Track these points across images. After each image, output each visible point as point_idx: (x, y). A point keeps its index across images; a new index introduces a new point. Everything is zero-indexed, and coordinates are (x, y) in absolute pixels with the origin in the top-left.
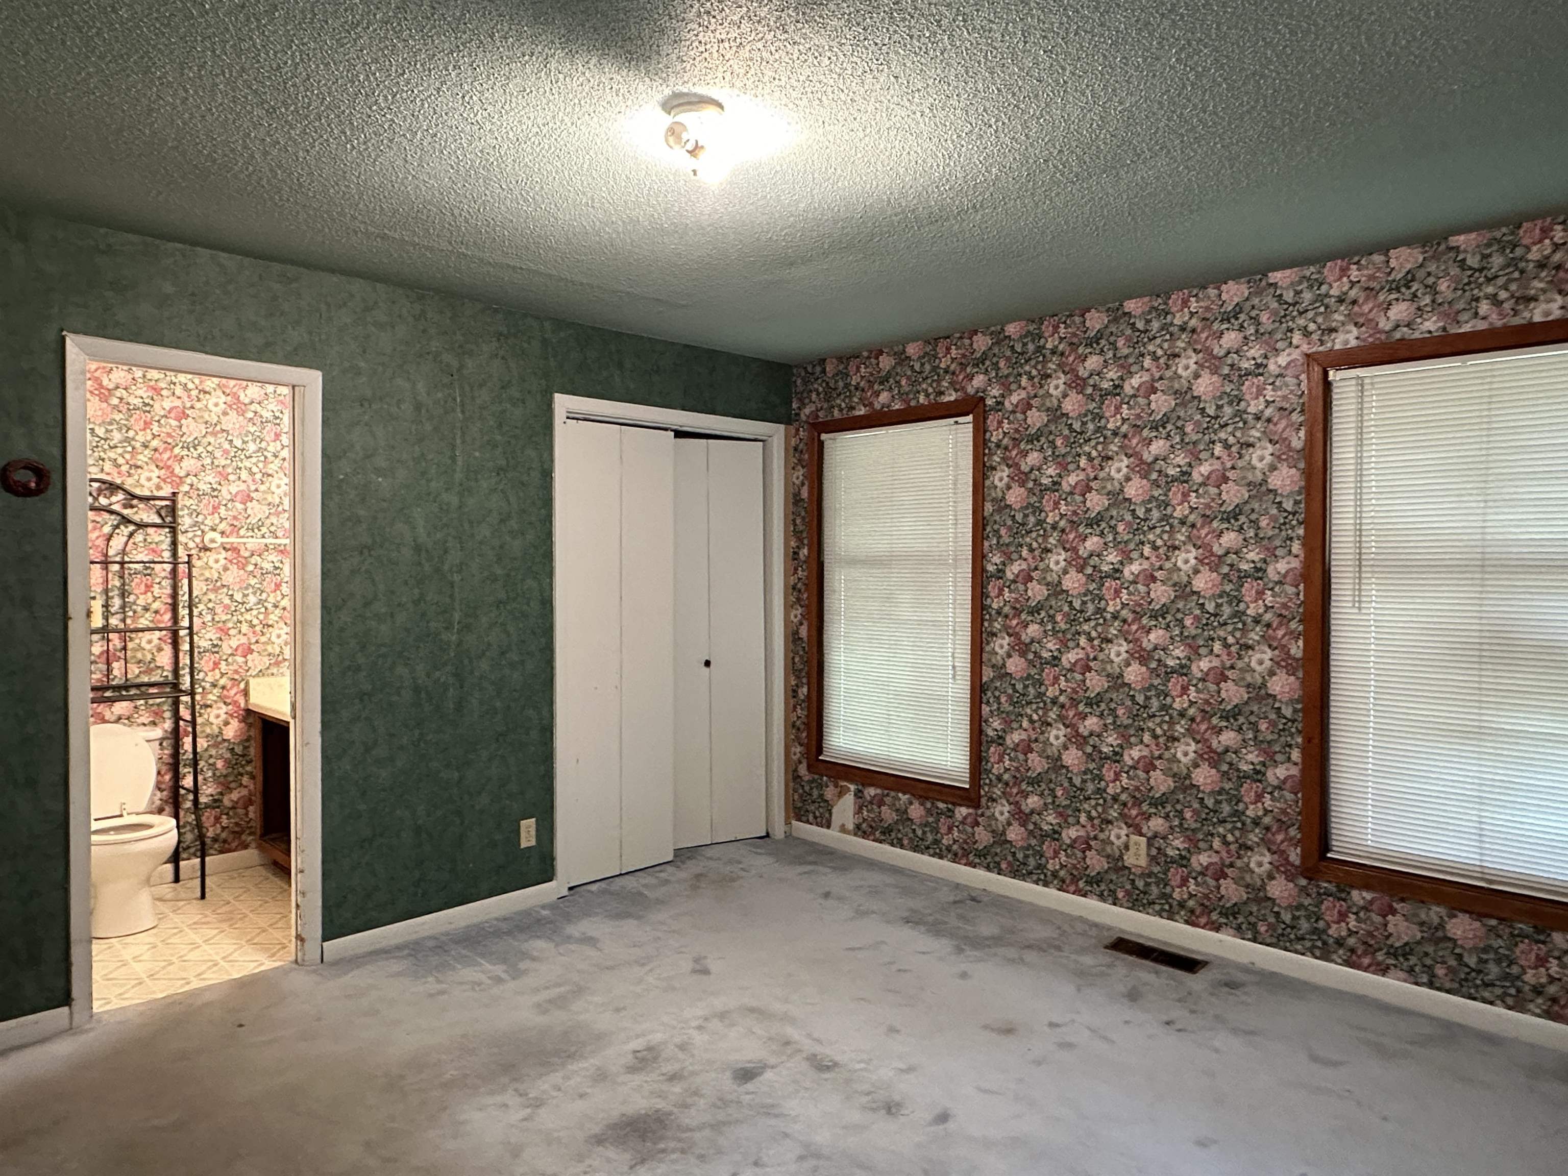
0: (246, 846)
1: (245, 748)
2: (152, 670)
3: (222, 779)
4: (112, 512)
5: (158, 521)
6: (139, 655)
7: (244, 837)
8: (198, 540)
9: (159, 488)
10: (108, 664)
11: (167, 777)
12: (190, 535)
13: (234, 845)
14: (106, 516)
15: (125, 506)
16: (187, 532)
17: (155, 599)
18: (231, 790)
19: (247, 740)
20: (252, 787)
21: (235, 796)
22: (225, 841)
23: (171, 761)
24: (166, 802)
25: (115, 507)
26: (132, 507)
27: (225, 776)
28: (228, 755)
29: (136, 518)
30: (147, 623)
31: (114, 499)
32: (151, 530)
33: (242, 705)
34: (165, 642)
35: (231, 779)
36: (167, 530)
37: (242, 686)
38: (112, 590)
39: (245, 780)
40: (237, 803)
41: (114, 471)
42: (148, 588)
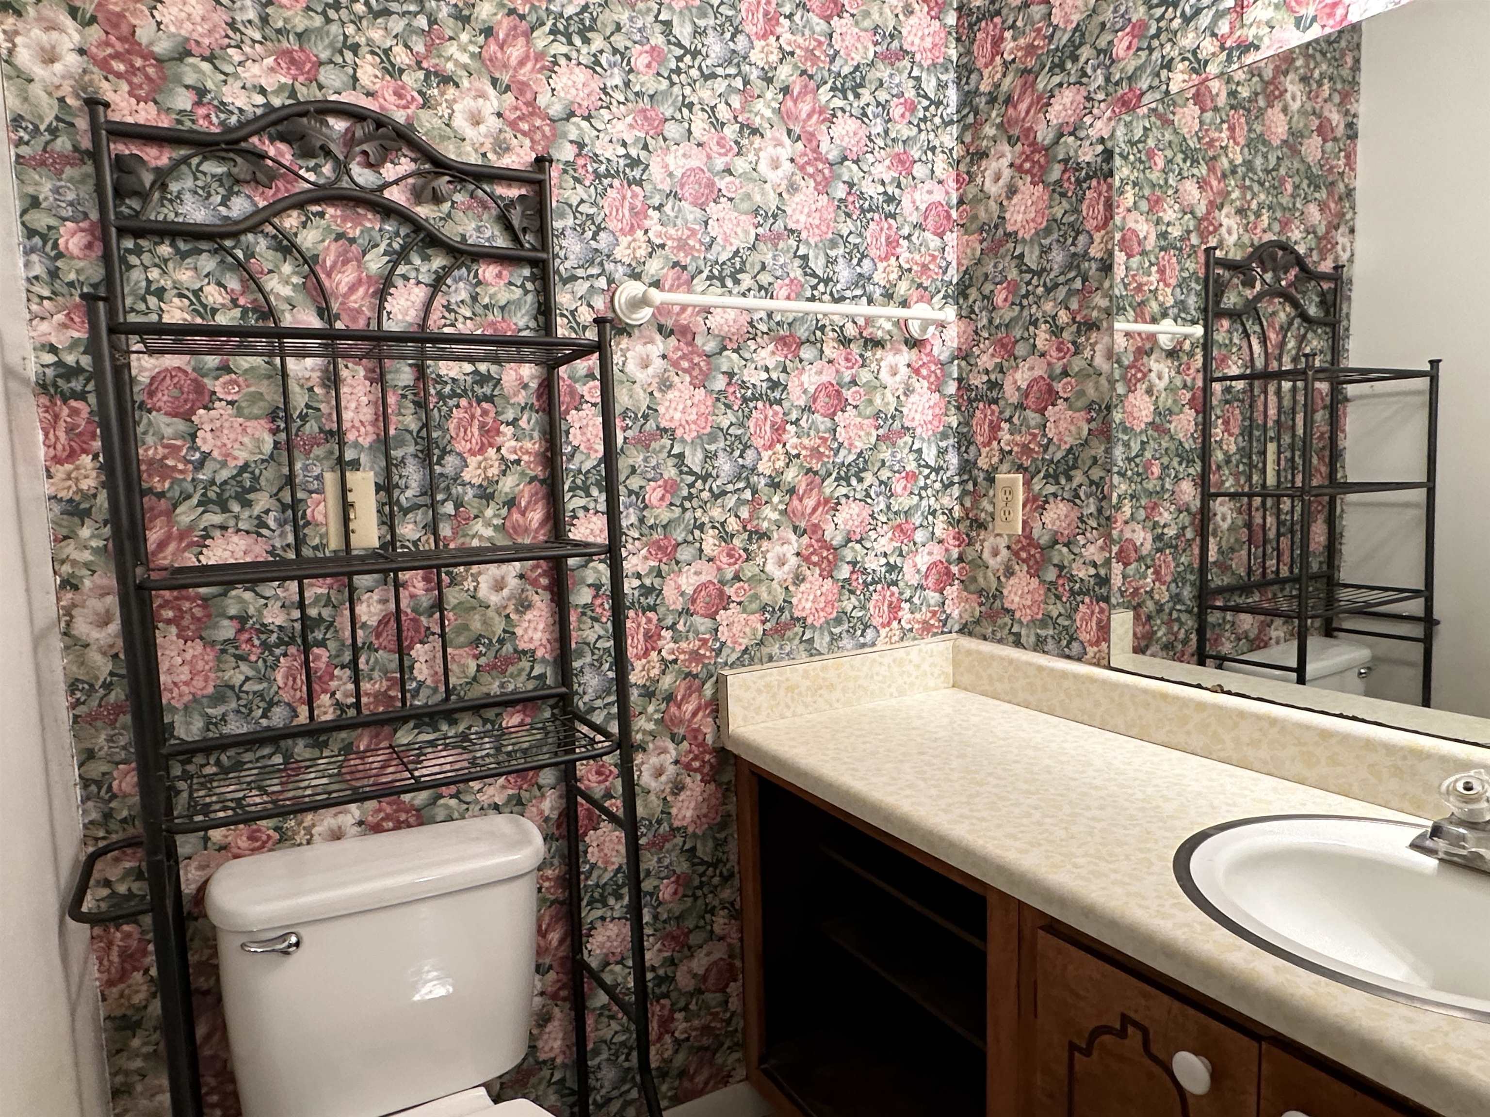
0: (723, 1079)
1: (719, 844)
2: (508, 661)
3: (671, 927)
4: (388, 211)
5: (501, 242)
6: (476, 625)
7: (719, 1059)
8: (599, 303)
9: (502, 148)
10: (402, 651)
11: (554, 937)
12: (581, 287)
13: (700, 1079)
14: (371, 221)
15: (418, 196)
16: (574, 278)
17: (507, 466)
18: (691, 951)
19: (723, 826)
20: (734, 937)
21: (699, 963)
22: (683, 1073)
23: (560, 894)
24: (554, 996)
25: (396, 195)
26: (437, 199)
27: (679, 918)
28: (683, 867)
29: (451, 232)
30: (489, 532)
31: (390, 172)
32: (488, 272)
33: (709, 740)
34: (534, 583)
35: (690, 923)
36: (527, 272)
37: (708, 690)
38: (402, 443)
39: (720, 923)
40: (704, 978)
41: (386, 87)
42: (489, 433)
